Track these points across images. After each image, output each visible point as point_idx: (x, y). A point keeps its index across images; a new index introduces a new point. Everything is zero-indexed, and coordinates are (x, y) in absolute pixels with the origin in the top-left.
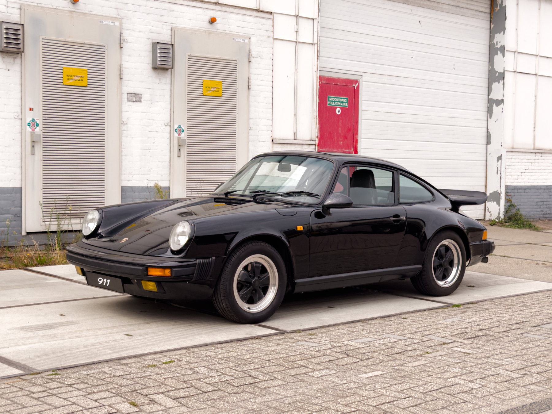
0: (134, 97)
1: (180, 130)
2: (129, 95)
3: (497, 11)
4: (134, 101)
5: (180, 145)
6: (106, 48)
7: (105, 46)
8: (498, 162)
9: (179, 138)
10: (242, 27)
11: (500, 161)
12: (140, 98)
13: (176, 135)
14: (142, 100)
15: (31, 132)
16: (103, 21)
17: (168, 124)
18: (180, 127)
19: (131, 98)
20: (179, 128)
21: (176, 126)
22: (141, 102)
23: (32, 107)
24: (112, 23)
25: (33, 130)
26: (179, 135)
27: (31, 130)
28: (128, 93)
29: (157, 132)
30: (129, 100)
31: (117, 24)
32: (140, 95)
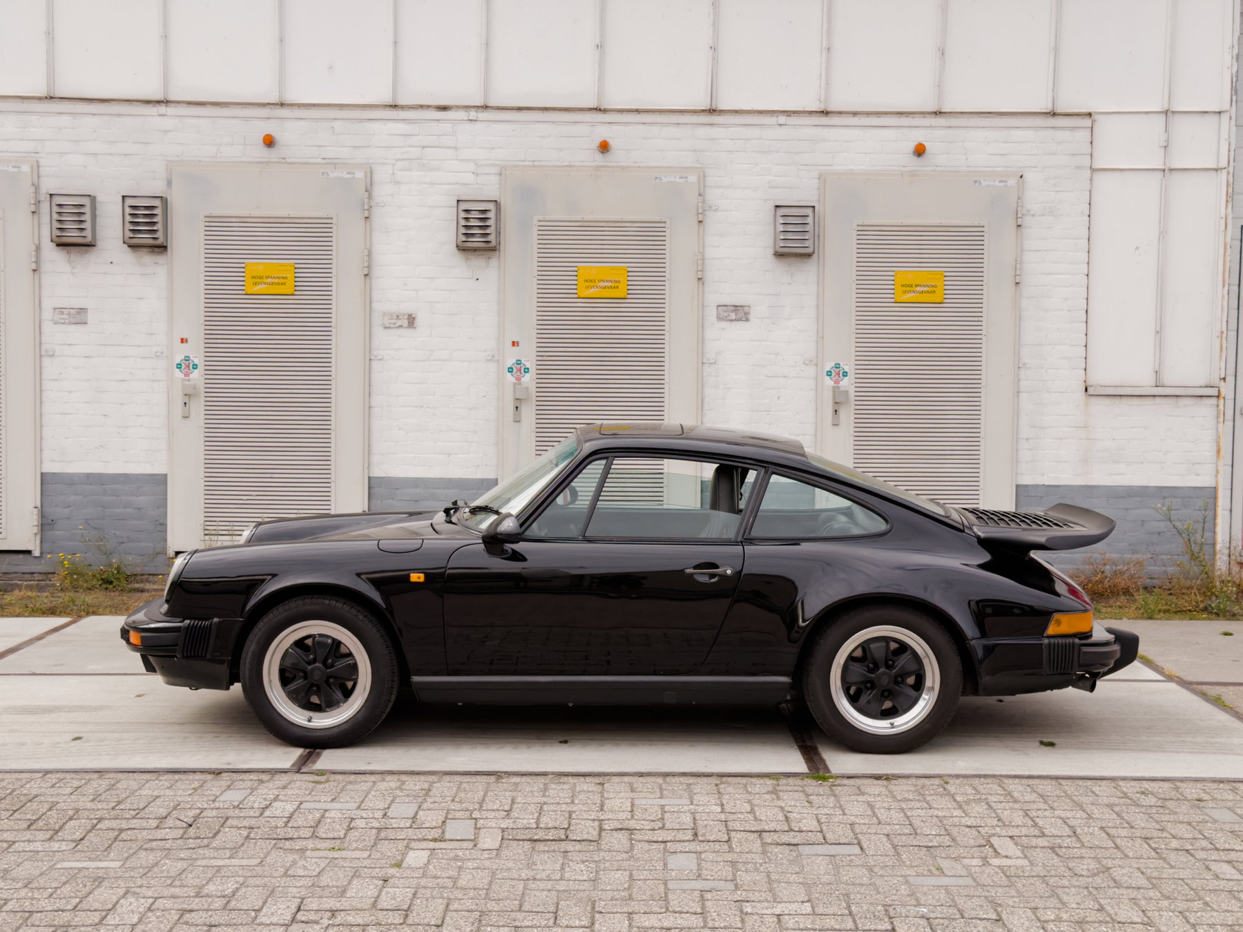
0: (733, 311)
1: (837, 372)
2: (720, 308)
4: (733, 320)
5: (836, 403)
6: (668, 225)
7: (665, 222)
9: (836, 390)
10: (1003, 155)
12: (746, 314)
13: (829, 382)
14: (751, 317)
15: (515, 384)
16: (663, 178)
17: (811, 361)
18: (837, 366)
19: (726, 314)
20: (837, 370)
21: (829, 366)
22: (747, 320)
23: (515, 340)
24: (681, 178)
25: (518, 379)
26: (837, 382)
27: (513, 380)
28: (718, 306)
29: (785, 377)
30: (719, 318)
31: (693, 178)
32: (745, 308)
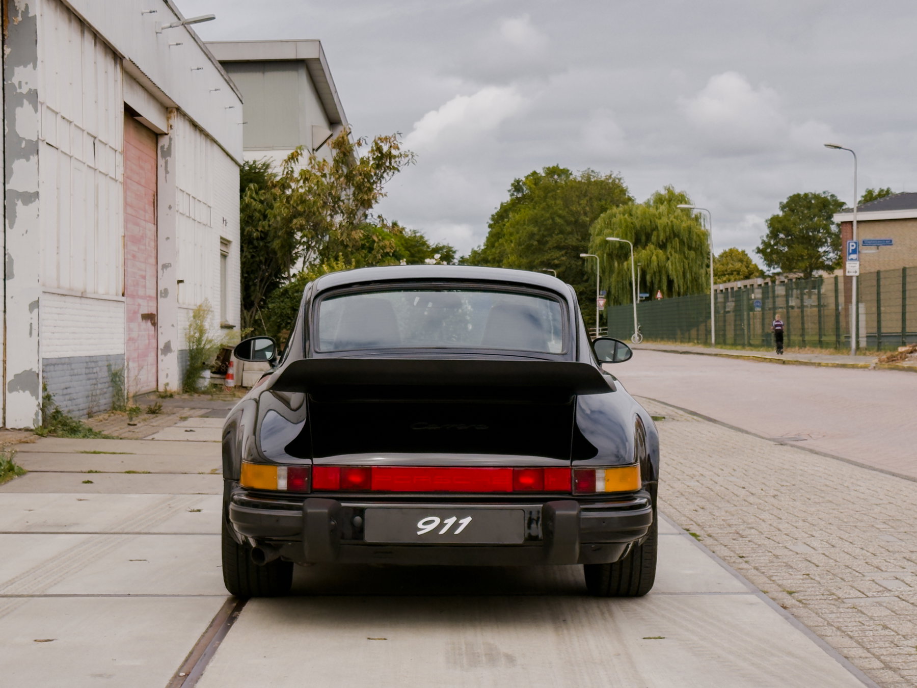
3: (16, 24)
8: (31, 313)
11: (36, 311)
